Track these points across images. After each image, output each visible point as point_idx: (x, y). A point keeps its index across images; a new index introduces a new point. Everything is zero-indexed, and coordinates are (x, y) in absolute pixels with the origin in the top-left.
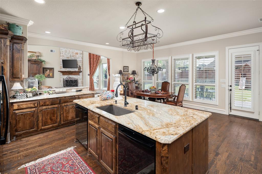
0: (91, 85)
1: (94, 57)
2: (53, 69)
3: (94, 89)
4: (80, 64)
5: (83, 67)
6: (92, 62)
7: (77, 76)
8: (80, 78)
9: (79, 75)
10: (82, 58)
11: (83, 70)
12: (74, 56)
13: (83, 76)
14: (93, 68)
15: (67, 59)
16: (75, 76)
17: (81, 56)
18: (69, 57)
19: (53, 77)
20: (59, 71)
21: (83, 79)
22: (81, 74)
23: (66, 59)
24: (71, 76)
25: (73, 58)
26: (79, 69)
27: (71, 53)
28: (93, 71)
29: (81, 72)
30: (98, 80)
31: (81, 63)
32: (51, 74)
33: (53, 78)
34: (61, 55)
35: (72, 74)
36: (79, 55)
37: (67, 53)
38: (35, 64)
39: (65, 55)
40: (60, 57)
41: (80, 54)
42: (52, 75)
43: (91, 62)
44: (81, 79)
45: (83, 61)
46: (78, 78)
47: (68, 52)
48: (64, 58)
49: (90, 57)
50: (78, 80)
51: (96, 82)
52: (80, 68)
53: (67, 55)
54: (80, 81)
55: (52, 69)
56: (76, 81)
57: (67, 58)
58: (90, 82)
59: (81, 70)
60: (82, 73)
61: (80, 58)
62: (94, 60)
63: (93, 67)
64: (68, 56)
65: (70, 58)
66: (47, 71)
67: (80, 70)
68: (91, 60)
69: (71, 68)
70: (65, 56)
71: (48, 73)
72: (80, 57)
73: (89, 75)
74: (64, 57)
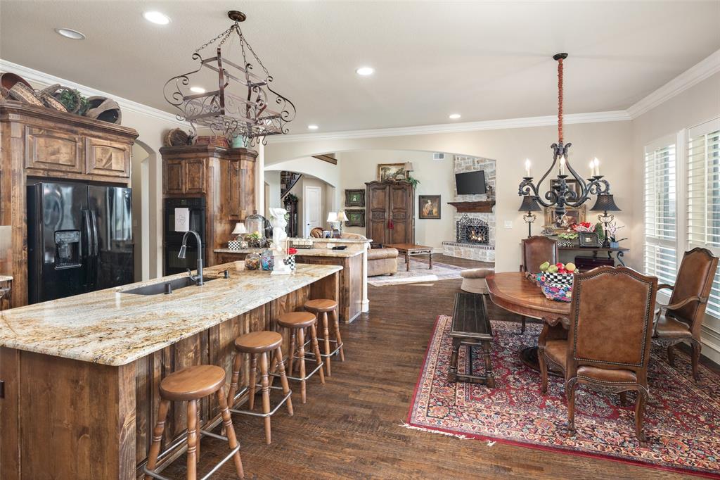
2: (439, 197)
4: (491, 182)
7: (486, 214)
8: (494, 221)
9: (492, 212)
15: (468, 171)
16: (483, 214)
18: (471, 166)
20: (448, 203)
22: (495, 209)
23: (465, 171)
24: (471, 215)
26: (489, 197)
29: (494, 203)
32: (435, 210)
33: (440, 218)
34: (456, 162)
35: (475, 209)
37: (466, 157)
38: (400, 189)
39: (462, 161)
40: (455, 168)
46: (489, 222)
48: (461, 168)
50: (490, 227)
52: (493, 193)
53: (467, 161)
54: (492, 230)
55: (436, 199)
57: (467, 168)
64: (468, 163)
66: (428, 202)
67: (494, 198)
69: (474, 194)
70: (463, 165)
71: (429, 208)
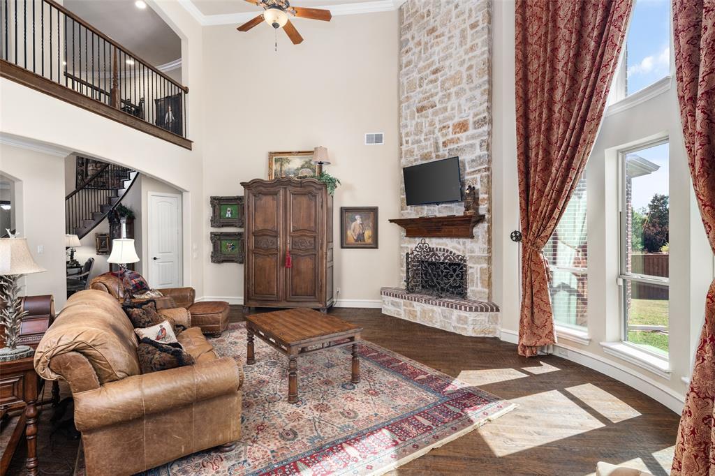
0: (528, 302)
1: (550, 117)
2: (375, 210)
3: (551, 332)
4: (474, 178)
5: (489, 192)
6: (537, 155)
7: (461, 240)
8: (478, 253)
9: (472, 237)
10: (485, 145)
11: (489, 211)
12: (452, 141)
13: (490, 241)
14: (541, 192)
15: (424, 162)
16: (455, 240)
17: (480, 136)
18: (431, 153)
19: (375, 245)
20: (391, 221)
21: (489, 259)
22: (480, 230)
23: (419, 162)
24: (434, 243)
25: (445, 153)
26: (467, 208)
27: (436, 131)
28: (544, 206)
29: (481, 219)
30: (580, 270)
31: (479, 171)
32: (368, 233)
33: (376, 247)
34: (404, 148)
35: (440, 231)
36: (471, 131)
37: (422, 137)
38: (305, 194)
39: (415, 146)
40: (401, 157)
41: (478, 124)
42: (370, 237)
43: (532, 154)
44: (479, 258)
45: (490, 161)
46: (467, 255)
47: (426, 129)
48: (412, 159)
49: (526, 127)
50: (469, 264)
51: (574, 285)
52: (476, 201)
53: (423, 143)
54: (475, 271)
55: (370, 213)
56: (454, 271)
57: (424, 157)
58: (524, 285)
59: (483, 209)
60: (486, 225)
61: (478, 147)
62: (554, 139)
63: (545, 184)
64: (426, 147)
65: (434, 155)
66: (356, 220)
67: (477, 210)
68: (533, 142)
69: (438, 204)
70: (416, 152)
71: (358, 230)
72: (477, 142)
73: (517, 237)
74: (411, 156)
